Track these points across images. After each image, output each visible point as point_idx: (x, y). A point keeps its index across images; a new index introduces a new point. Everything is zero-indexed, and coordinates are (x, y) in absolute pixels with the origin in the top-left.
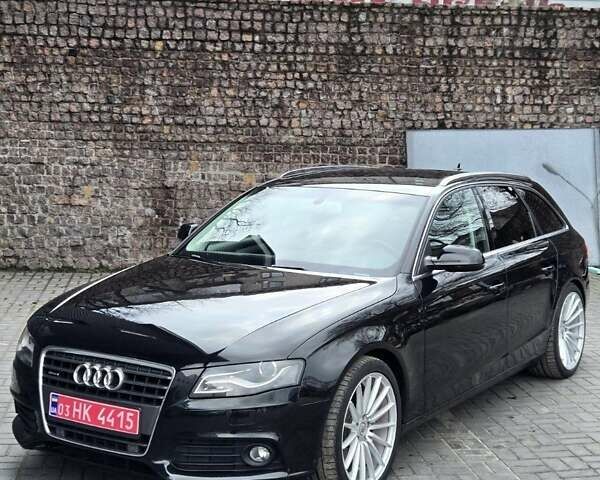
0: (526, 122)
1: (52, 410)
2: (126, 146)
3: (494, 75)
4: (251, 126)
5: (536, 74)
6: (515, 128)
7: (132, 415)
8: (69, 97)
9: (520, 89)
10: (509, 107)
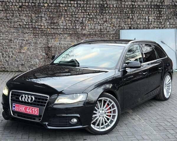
0: (155, 27)
1: (13, 108)
2: (37, 35)
3: (146, 13)
4: (74, 29)
5: (158, 13)
6: (152, 29)
7: (37, 109)
8: (20, 20)
9: (154, 17)
10: (150, 23)
